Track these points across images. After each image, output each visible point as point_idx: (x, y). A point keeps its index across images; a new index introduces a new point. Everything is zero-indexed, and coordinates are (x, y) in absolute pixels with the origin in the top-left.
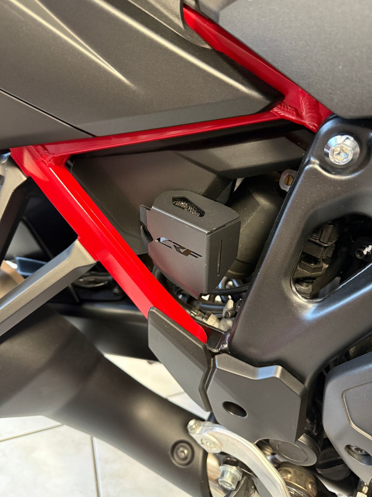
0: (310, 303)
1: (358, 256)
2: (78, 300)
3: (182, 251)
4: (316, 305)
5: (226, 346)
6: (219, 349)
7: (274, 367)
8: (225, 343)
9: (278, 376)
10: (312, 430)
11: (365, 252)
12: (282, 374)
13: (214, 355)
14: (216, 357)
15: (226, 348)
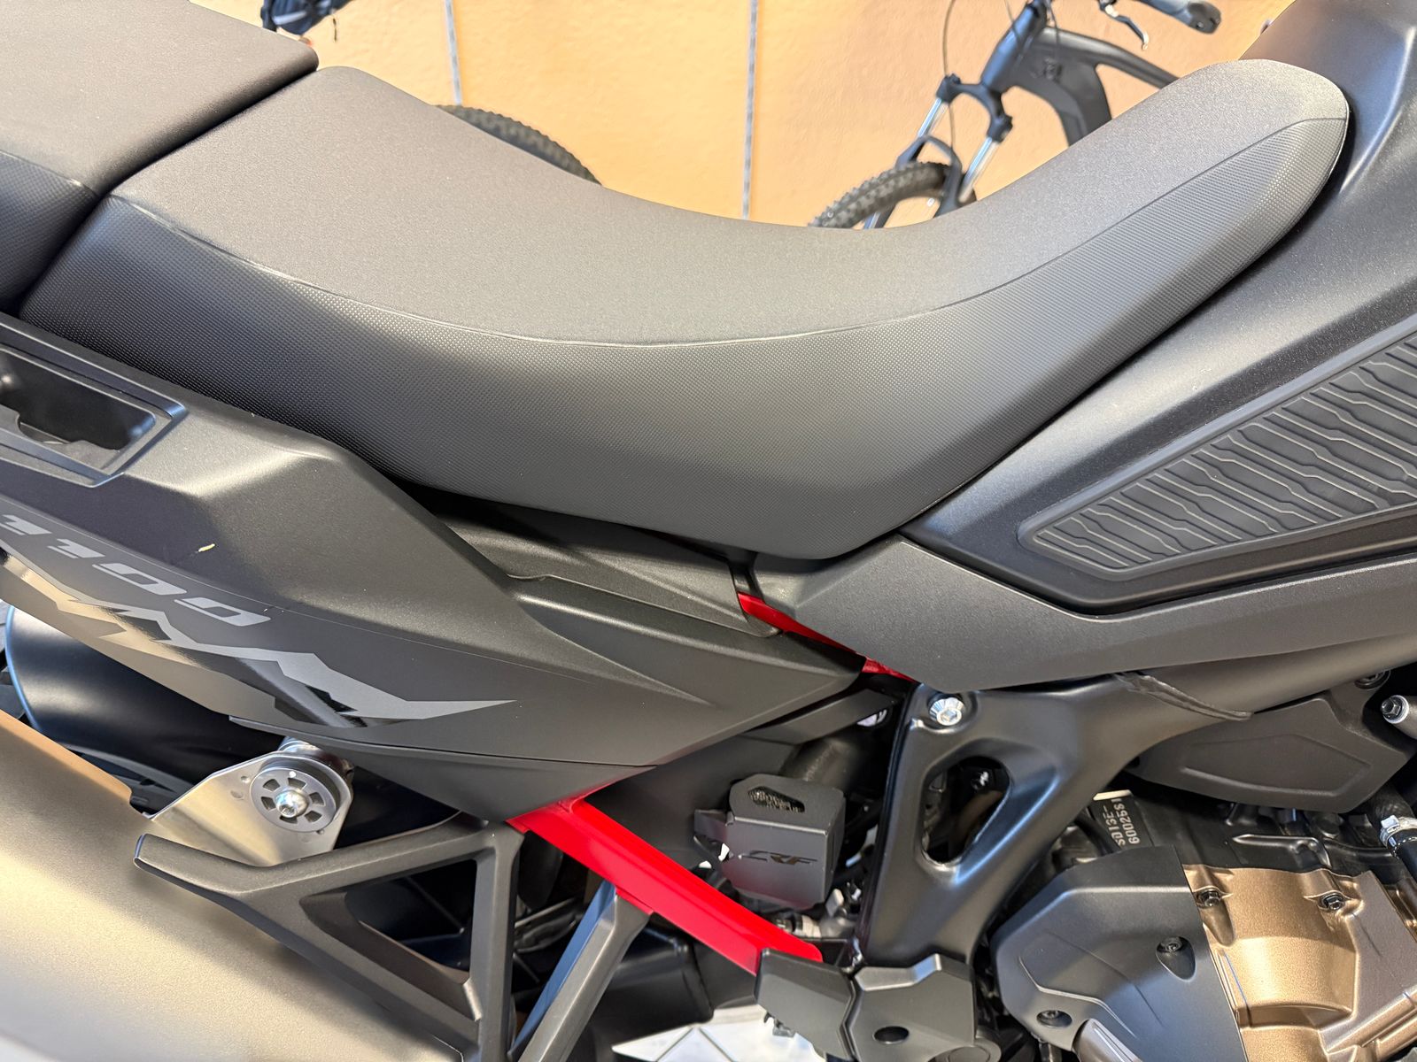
0: (952, 866)
1: (976, 787)
2: (538, 981)
3: (785, 860)
4: (959, 866)
5: (860, 957)
6: (853, 965)
7: (928, 961)
8: (856, 954)
9: (939, 967)
10: (983, 1016)
11: (982, 783)
12: (943, 963)
13: (851, 976)
14: (858, 977)
15: (862, 960)
